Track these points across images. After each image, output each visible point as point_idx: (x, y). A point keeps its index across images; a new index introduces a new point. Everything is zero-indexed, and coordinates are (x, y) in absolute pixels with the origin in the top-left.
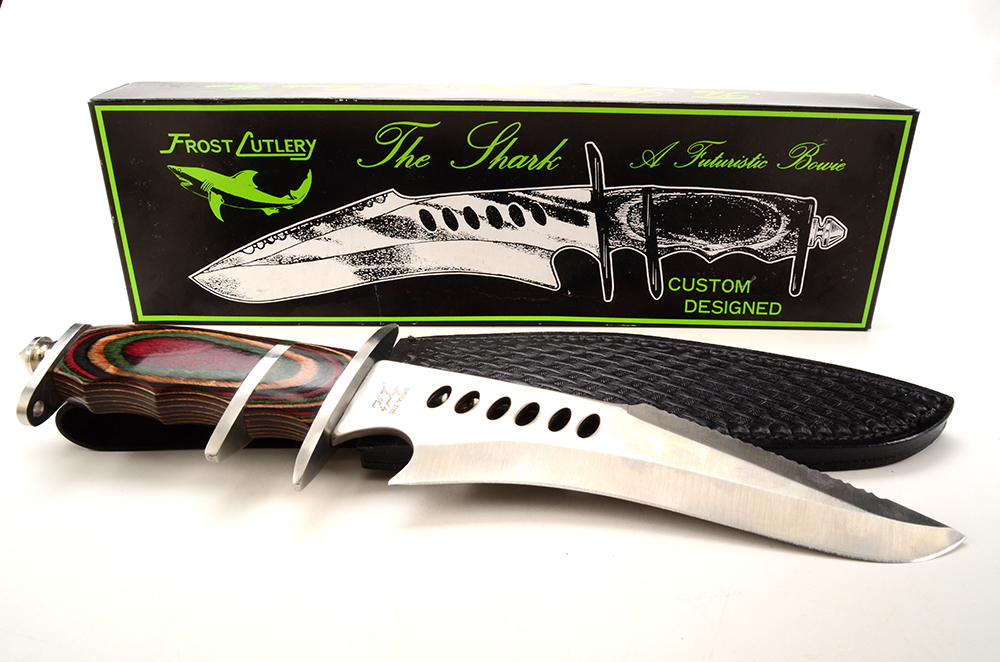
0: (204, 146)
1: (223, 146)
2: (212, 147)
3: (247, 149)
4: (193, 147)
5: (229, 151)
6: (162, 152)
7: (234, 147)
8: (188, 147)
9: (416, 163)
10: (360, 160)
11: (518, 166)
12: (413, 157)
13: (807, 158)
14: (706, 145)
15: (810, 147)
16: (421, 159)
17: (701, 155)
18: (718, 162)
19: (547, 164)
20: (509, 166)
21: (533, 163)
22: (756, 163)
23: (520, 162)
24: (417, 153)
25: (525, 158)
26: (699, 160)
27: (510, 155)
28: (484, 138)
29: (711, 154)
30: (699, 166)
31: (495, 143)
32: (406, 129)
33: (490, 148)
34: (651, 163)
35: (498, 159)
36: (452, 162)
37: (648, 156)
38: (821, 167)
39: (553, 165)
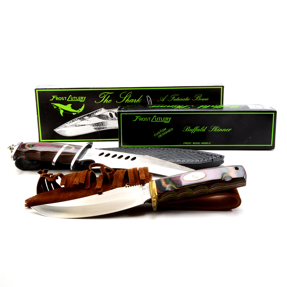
0: (60, 99)
1: (64, 98)
2: (62, 99)
3: (70, 99)
4: (57, 99)
5: (66, 100)
6: (50, 100)
7: (67, 99)
8: (56, 99)
9: (108, 102)
10: (95, 101)
11: (132, 102)
12: (108, 100)
13: (199, 98)
14: (175, 96)
15: (199, 95)
16: (110, 101)
17: (174, 98)
18: (178, 99)
19: (138, 101)
20: (130, 102)
21: (135, 101)
22: (187, 99)
23: (132, 101)
24: (109, 99)
25: (133, 100)
26: (174, 99)
27: (130, 99)
28: (124, 95)
29: (176, 97)
30: (174, 100)
31: (126, 97)
32: (106, 94)
33: (125, 98)
34: (162, 100)
35: (127, 100)
36: (117, 101)
37: (162, 99)
38: (203, 100)
39: (140, 101)
